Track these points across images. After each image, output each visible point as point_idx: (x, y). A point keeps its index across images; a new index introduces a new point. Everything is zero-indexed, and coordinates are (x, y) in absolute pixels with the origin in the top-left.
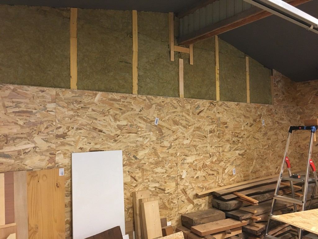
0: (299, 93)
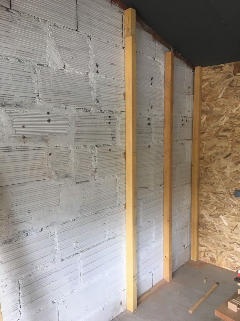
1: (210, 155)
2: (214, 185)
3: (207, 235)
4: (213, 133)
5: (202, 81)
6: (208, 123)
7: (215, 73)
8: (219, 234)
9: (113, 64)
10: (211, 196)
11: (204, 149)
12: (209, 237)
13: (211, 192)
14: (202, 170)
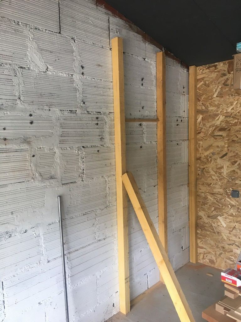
1: (207, 155)
2: (211, 185)
3: (206, 236)
4: (209, 133)
5: (197, 81)
6: (204, 123)
7: (210, 72)
8: (217, 235)
9: (99, 65)
10: (209, 197)
11: (200, 149)
12: (208, 239)
13: (208, 193)
14: (199, 170)
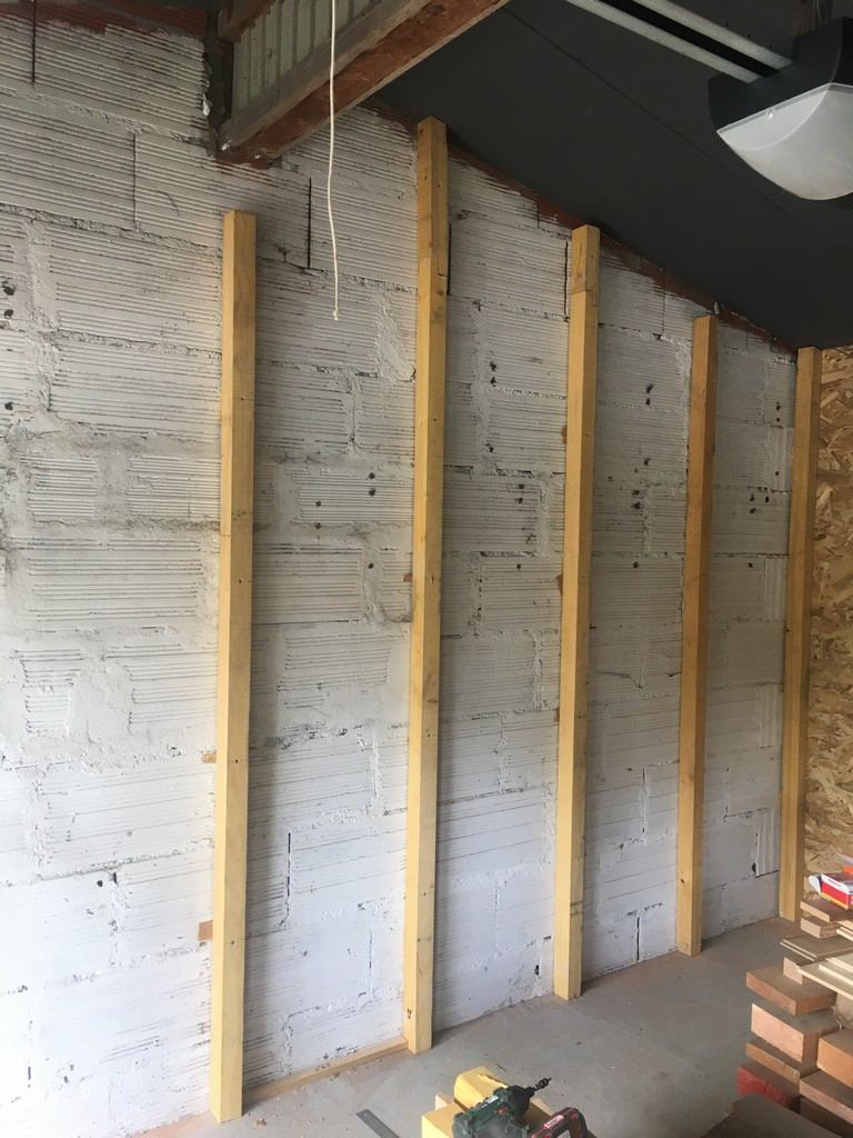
0: (835, 394)
1: (842, 602)
2: (850, 692)
3: (829, 843)
4: (849, 539)
5: (819, 388)
6: (836, 509)
9: (535, 360)
10: (842, 725)
11: (822, 585)
12: (834, 850)
14: (817, 646)
